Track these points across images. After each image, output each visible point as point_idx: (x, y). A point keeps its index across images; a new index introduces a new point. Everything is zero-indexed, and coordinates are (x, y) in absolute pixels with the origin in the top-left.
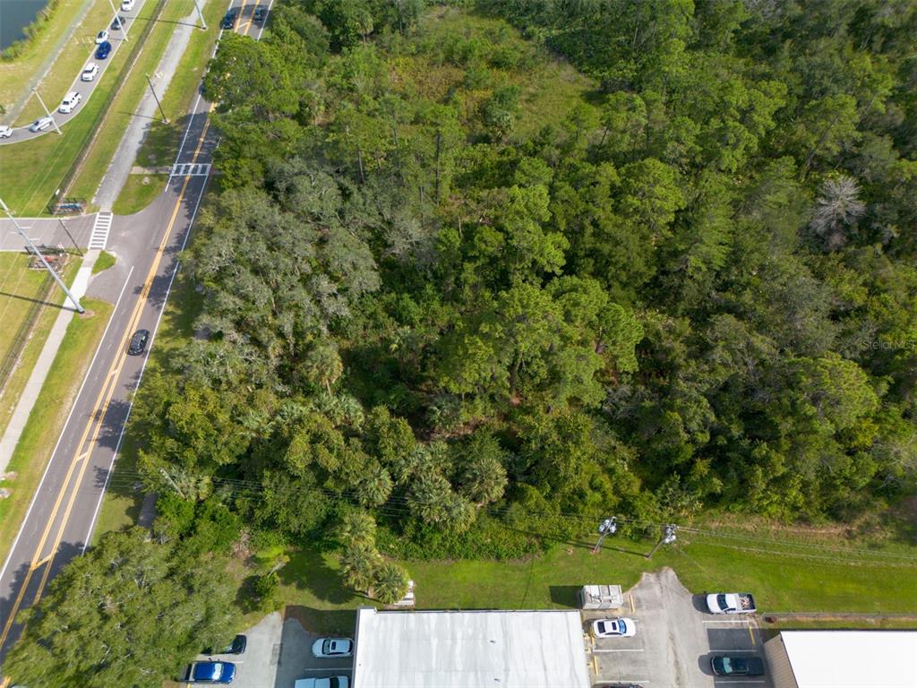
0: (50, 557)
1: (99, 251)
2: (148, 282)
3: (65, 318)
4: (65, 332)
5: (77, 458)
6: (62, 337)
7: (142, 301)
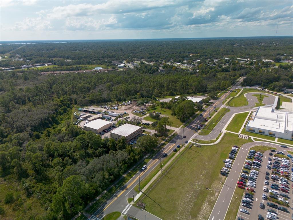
0: (156, 160)
1: (130, 204)
2: (125, 190)
3: (143, 190)
4: (144, 188)
5: (149, 168)
6: (145, 187)
7: (128, 187)
